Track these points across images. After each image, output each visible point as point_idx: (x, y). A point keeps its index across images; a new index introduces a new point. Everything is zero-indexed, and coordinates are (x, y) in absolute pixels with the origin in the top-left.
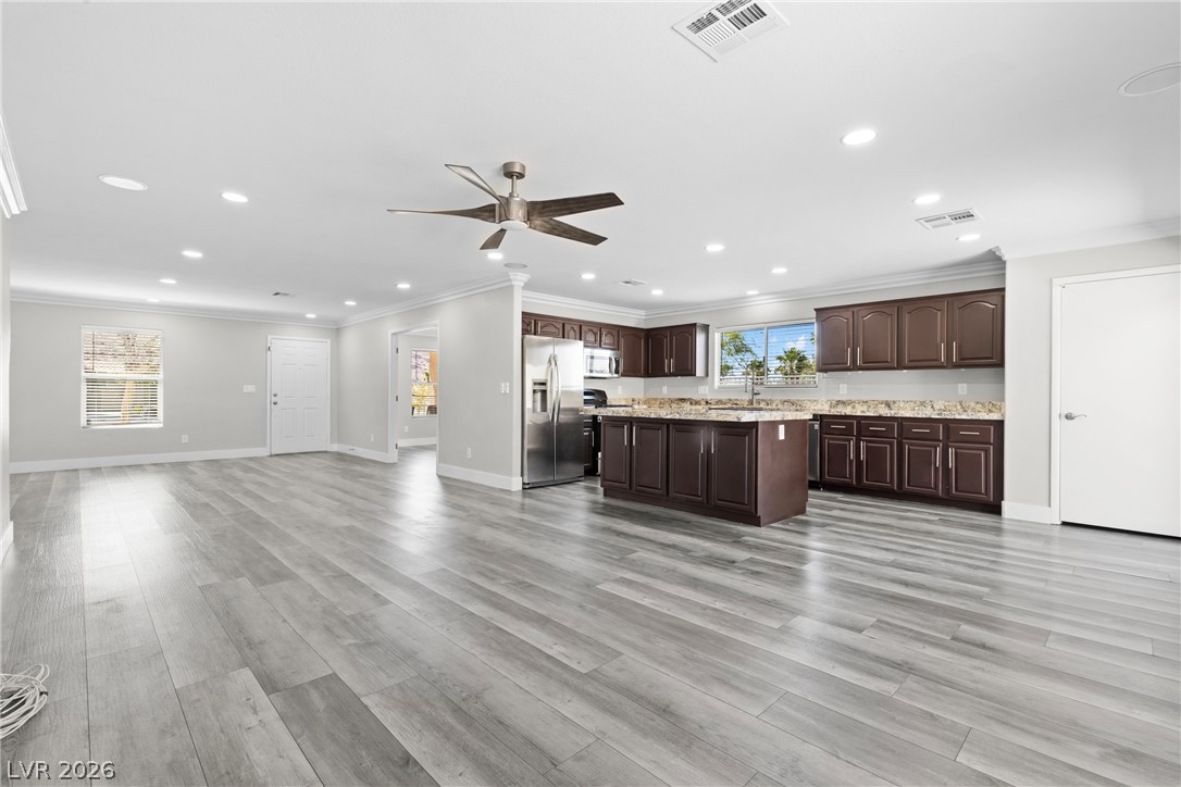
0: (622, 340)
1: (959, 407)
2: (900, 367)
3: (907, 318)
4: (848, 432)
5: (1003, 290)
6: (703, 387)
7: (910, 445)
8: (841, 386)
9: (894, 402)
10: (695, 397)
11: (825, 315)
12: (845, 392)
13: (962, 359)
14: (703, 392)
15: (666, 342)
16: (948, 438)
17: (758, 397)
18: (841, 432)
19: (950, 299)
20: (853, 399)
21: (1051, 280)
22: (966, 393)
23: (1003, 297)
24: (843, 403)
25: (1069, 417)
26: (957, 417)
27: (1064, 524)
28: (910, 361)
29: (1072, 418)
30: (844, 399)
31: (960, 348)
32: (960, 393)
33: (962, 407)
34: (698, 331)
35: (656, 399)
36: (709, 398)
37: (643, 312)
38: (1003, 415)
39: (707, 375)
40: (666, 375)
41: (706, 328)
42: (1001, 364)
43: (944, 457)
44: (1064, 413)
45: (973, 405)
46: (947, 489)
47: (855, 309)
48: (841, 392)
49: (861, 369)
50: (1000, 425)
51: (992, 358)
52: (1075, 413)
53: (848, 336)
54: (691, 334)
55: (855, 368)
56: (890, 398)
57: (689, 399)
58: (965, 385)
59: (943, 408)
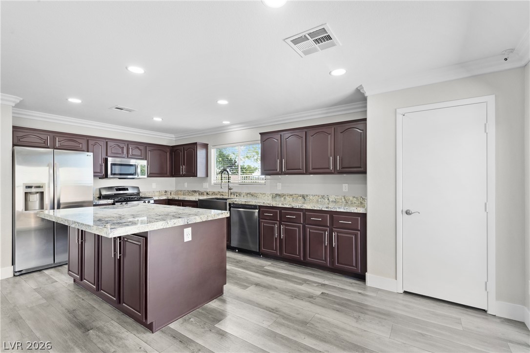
0: (149, 153)
1: (343, 200)
2: (307, 173)
3: (310, 139)
4: (274, 218)
5: (365, 120)
7: (310, 228)
9: (307, 196)
10: (202, 190)
11: (265, 137)
13: (343, 168)
14: (206, 187)
15: (181, 155)
16: (333, 225)
17: (231, 191)
18: (271, 218)
19: (335, 126)
20: (285, 193)
21: (396, 110)
22: (347, 190)
23: (366, 124)
24: (279, 195)
25: (408, 213)
26: (338, 210)
27: (406, 292)
28: (313, 169)
29: (410, 214)
30: (279, 193)
31: (341, 160)
32: (344, 190)
33: (345, 200)
34: (198, 147)
35: (181, 191)
36: (208, 191)
37: (173, 136)
38: (366, 210)
39: (207, 176)
40: (181, 176)
41: (206, 146)
42: (364, 172)
43: (331, 239)
44: (405, 210)
45: (351, 198)
46: (332, 262)
47: (282, 133)
48: (278, 189)
49: (285, 174)
50: (364, 216)
51: (360, 167)
52: (412, 210)
53: (278, 151)
54: (194, 150)
55: (281, 173)
56: (305, 193)
57: (198, 191)
58: (347, 185)
59: (334, 200)
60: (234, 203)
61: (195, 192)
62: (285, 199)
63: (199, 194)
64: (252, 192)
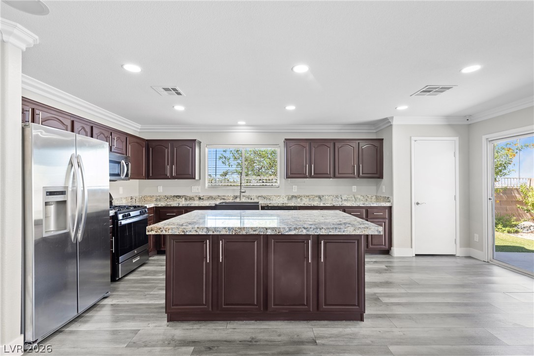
0: (129, 147)
1: (353, 198)
3: (337, 149)
5: (381, 140)
6: (196, 187)
8: (294, 186)
9: (323, 196)
10: (190, 194)
11: (292, 144)
12: (296, 190)
13: (364, 174)
15: (167, 152)
20: (301, 195)
21: (411, 137)
23: (382, 143)
24: (296, 197)
27: (416, 255)
29: (419, 204)
30: (296, 195)
32: (353, 191)
34: (196, 145)
35: (151, 197)
36: (201, 195)
39: (200, 178)
40: (168, 178)
41: (200, 143)
42: (381, 177)
44: (417, 202)
45: (359, 197)
48: (294, 191)
49: (314, 177)
50: (390, 208)
54: (192, 148)
55: (310, 176)
56: (321, 194)
57: (183, 196)
58: (355, 187)
59: (346, 199)
60: (268, 206)
61: (179, 197)
62: (301, 199)
63: (186, 199)
64: (264, 194)
